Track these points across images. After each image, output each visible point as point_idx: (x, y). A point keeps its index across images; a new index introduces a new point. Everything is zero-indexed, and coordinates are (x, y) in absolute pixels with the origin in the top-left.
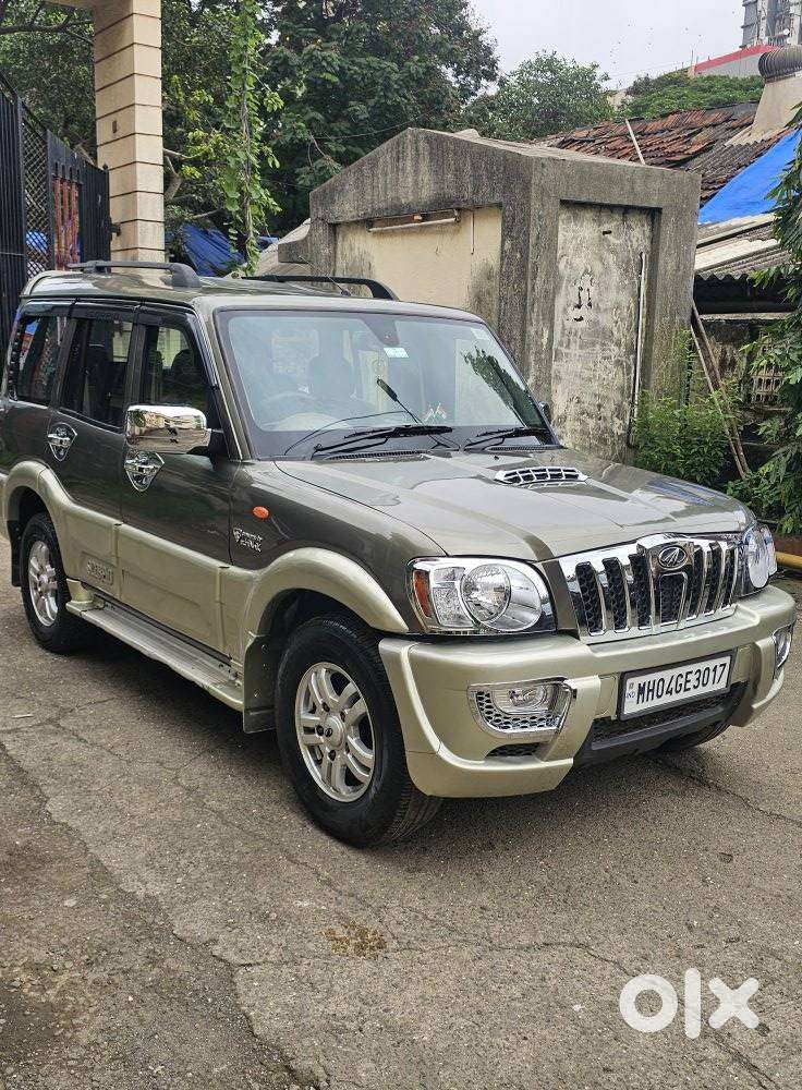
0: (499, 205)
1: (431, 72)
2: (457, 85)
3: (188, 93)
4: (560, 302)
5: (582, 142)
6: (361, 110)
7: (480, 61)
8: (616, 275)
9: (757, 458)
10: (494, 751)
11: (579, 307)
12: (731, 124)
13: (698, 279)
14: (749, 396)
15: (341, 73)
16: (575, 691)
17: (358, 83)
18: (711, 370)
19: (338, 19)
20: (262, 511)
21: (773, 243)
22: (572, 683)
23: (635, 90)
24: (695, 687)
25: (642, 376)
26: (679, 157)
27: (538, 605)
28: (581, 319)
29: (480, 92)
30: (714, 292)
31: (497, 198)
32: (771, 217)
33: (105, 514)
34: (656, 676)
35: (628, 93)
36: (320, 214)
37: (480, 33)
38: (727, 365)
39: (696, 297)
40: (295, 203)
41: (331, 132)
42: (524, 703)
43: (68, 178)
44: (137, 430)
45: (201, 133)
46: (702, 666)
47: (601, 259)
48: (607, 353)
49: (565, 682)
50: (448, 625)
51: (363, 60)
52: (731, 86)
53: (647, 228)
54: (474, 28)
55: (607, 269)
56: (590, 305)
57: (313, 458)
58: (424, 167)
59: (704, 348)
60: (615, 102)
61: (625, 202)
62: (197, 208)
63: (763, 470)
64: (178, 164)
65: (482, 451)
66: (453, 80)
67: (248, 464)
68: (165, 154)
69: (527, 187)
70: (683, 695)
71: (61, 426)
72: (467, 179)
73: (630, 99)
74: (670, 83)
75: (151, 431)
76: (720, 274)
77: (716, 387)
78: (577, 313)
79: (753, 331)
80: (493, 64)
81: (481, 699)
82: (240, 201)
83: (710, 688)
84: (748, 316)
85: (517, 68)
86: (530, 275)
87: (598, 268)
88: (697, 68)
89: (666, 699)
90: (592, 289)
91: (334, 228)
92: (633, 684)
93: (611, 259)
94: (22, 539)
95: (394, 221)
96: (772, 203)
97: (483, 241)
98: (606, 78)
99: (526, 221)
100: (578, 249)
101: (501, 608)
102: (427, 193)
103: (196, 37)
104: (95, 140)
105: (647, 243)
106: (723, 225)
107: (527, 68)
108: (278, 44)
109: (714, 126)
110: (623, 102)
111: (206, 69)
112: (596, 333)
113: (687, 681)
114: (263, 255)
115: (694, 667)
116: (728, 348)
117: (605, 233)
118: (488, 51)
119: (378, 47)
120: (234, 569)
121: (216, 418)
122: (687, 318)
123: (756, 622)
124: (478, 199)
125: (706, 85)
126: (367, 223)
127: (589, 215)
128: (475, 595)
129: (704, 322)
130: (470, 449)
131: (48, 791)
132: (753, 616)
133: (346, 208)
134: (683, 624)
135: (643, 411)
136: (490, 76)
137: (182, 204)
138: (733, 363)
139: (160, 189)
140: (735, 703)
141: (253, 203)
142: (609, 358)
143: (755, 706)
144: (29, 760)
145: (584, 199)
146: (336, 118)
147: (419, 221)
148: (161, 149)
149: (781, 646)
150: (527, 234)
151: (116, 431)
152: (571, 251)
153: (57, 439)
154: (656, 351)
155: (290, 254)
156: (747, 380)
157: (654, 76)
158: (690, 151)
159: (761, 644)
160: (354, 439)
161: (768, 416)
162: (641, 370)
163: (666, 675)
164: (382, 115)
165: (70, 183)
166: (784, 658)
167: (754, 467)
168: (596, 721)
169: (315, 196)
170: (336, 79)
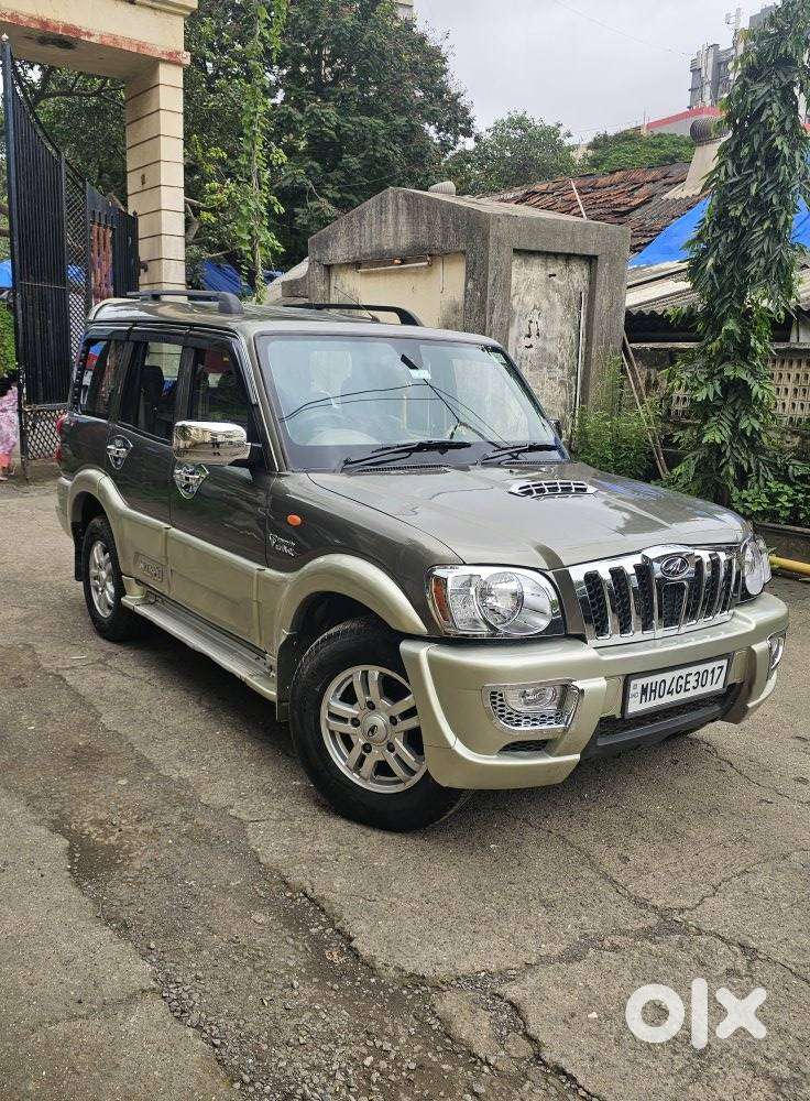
0: (464, 252)
1: (415, 130)
2: (438, 141)
3: (205, 150)
4: (513, 333)
5: (543, 194)
6: (353, 162)
7: (458, 120)
8: (560, 310)
9: (673, 462)
10: (507, 746)
11: (529, 336)
12: (668, 180)
13: (628, 314)
14: (669, 410)
15: (337, 128)
16: (583, 691)
17: (351, 138)
18: (638, 389)
19: (334, 83)
20: (295, 519)
21: (688, 285)
22: (580, 684)
23: (594, 146)
24: (694, 688)
25: (582, 394)
26: (623, 209)
27: (548, 611)
28: (531, 346)
29: (459, 147)
30: (641, 325)
31: (462, 247)
32: (685, 265)
33: (156, 518)
34: (658, 678)
35: (588, 148)
36: (317, 257)
37: (459, 95)
38: (651, 385)
39: (627, 329)
40: (296, 243)
41: (328, 180)
42: (534, 702)
43: (103, 222)
44: (182, 444)
45: (217, 185)
46: (701, 668)
47: (548, 298)
48: (554, 375)
49: (574, 683)
50: (463, 628)
51: (355, 119)
52: (677, 142)
53: (586, 272)
54: (453, 91)
55: (552, 306)
56: (538, 335)
57: (343, 470)
58: (402, 219)
59: (633, 371)
60: (577, 156)
61: (567, 251)
62: (212, 247)
63: (677, 471)
64: (196, 211)
65: (499, 465)
66: (435, 136)
67: (284, 476)
68: (186, 202)
69: (486, 238)
70: (683, 696)
71: (119, 438)
72: (438, 230)
73: (590, 153)
74: (625, 139)
75: (196, 445)
76: (646, 310)
77: (642, 402)
78: (528, 342)
79: (672, 356)
80: (469, 122)
81: (495, 698)
82: (251, 242)
83: (709, 689)
84: (669, 345)
85: (492, 125)
86: (488, 308)
87: (545, 305)
88: (648, 126)
89: (668, 699)
90: (540, 322)
91: (328, 268)
92: (637, 685)
93: (556, 297)
94: (84, 538)
95: (378, 264)
96: (687, 254)
97: (450, 281)
98: (569, 135)
99: (485, 266)
100: (528, 289)
101: (513, 614)
102: (405, 242)
103: (213, 102)
104: (125, 188)
105: (586, 284)
106: (655, 268)
107: (500, 126)
108: (282, 103)
109: (653, 182)
110: (585, 155)
111: (221, 130)
112: (543, 359)
113: (687, 682)
114: (271, 287)
115: (693, 670)
116: (652, 371)
117: (550, 276)
118: (465, 111)
119: (368, 108)
120: (269, 572)
121: (255, 434)
122: (619, 346)
123: (752, 627)
124: (446, 247)
125: (657, 141)
126: (356, 265)
127: (537, 261)
128: (490, 600)
129: (633, 350)
130: (487, 462)
131: (101, 709)
132: (749, 622)
133: (339, 252)
134: (683, 629)
135: (582, 424)
136: (467, 133)
137: (200, 244)
138: (656, 384)
139: (182, 232)
140: (731, 703)
141: (261, 245)
142: (554, 379)
143: (750, 705)
144: (85, 687)
145: (533, 248)
146: (333, 168)
147: (398, 264)
148: (183, 198)
149: (774, 650)
150: (486, 276)
151: (167, 444)
152: (522, 290)
153: (115, 449)
154: (593, 373)
155: (291, 289)
156: (667, 397)
157: (611, 133)
158: (633, 204)
159: (757, 648)
160: (381, 453)
161: (684, 427)
162: (581, 389)
163: (668, 676)
164: (371, 166)
165: (105, 227)
166: (777, 660)
167: (671, 467)
168: (602, 719)
169: (313, 242)
170: (333, 133)
